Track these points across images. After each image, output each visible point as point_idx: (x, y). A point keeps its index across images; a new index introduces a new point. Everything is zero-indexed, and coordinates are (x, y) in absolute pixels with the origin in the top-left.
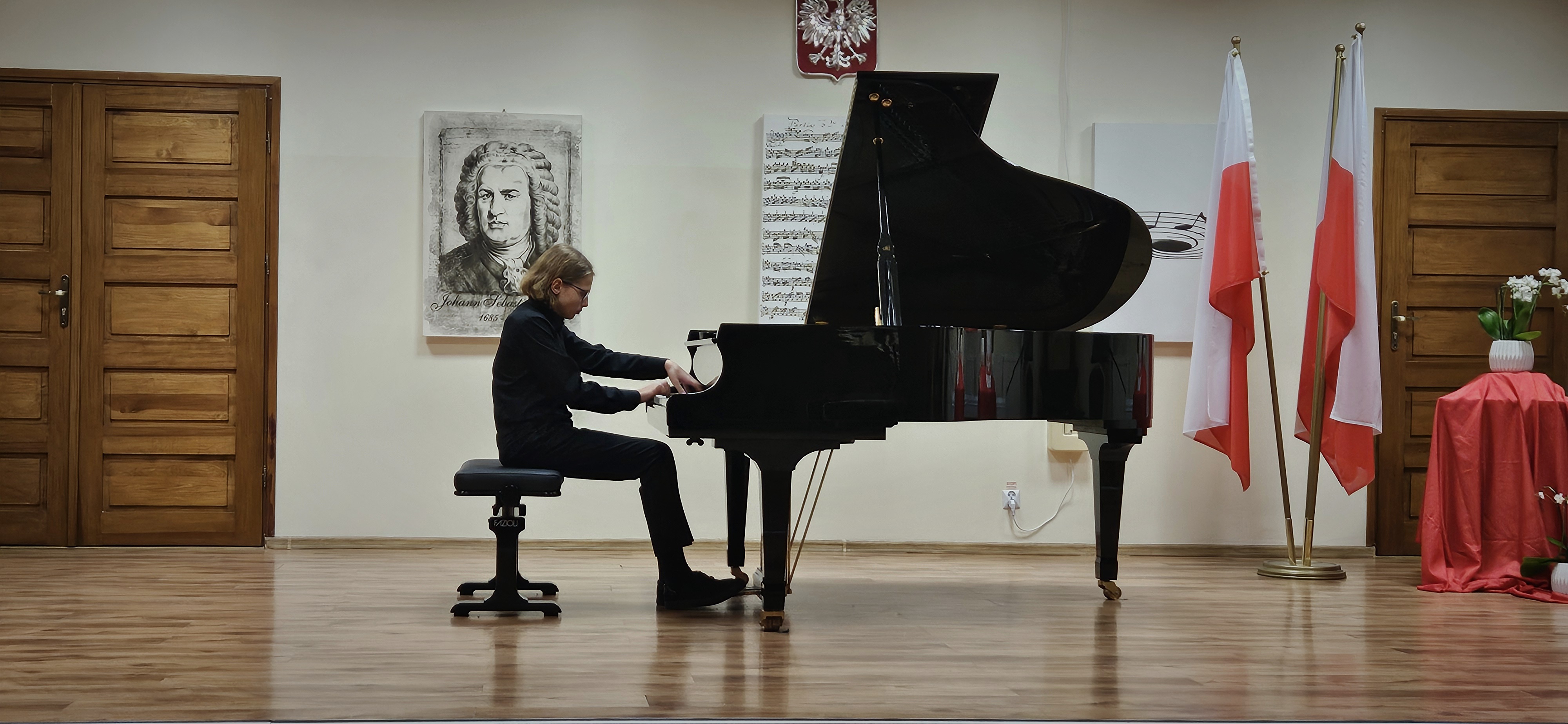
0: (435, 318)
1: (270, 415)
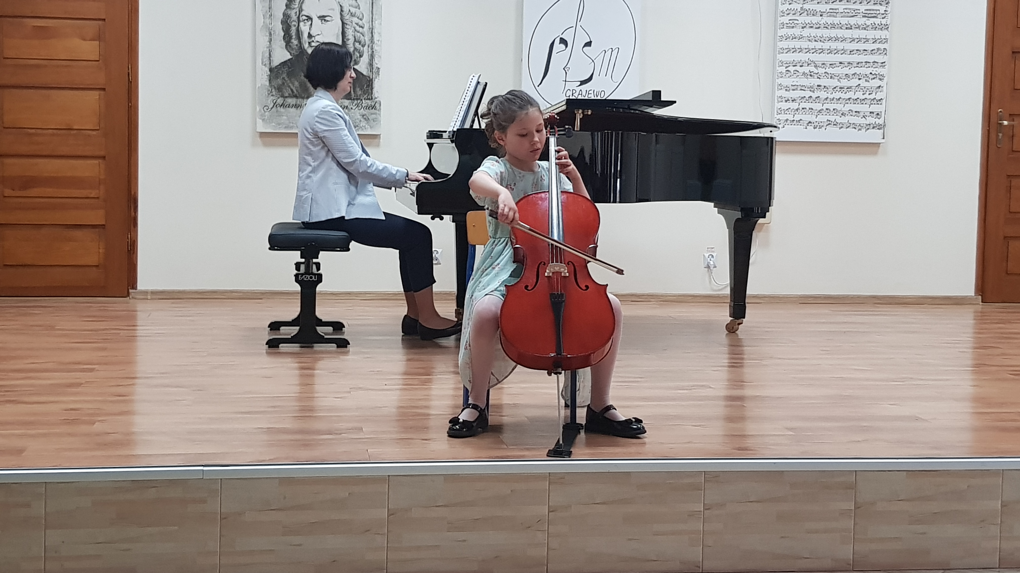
0: (266, 117)
1: (133, 193)
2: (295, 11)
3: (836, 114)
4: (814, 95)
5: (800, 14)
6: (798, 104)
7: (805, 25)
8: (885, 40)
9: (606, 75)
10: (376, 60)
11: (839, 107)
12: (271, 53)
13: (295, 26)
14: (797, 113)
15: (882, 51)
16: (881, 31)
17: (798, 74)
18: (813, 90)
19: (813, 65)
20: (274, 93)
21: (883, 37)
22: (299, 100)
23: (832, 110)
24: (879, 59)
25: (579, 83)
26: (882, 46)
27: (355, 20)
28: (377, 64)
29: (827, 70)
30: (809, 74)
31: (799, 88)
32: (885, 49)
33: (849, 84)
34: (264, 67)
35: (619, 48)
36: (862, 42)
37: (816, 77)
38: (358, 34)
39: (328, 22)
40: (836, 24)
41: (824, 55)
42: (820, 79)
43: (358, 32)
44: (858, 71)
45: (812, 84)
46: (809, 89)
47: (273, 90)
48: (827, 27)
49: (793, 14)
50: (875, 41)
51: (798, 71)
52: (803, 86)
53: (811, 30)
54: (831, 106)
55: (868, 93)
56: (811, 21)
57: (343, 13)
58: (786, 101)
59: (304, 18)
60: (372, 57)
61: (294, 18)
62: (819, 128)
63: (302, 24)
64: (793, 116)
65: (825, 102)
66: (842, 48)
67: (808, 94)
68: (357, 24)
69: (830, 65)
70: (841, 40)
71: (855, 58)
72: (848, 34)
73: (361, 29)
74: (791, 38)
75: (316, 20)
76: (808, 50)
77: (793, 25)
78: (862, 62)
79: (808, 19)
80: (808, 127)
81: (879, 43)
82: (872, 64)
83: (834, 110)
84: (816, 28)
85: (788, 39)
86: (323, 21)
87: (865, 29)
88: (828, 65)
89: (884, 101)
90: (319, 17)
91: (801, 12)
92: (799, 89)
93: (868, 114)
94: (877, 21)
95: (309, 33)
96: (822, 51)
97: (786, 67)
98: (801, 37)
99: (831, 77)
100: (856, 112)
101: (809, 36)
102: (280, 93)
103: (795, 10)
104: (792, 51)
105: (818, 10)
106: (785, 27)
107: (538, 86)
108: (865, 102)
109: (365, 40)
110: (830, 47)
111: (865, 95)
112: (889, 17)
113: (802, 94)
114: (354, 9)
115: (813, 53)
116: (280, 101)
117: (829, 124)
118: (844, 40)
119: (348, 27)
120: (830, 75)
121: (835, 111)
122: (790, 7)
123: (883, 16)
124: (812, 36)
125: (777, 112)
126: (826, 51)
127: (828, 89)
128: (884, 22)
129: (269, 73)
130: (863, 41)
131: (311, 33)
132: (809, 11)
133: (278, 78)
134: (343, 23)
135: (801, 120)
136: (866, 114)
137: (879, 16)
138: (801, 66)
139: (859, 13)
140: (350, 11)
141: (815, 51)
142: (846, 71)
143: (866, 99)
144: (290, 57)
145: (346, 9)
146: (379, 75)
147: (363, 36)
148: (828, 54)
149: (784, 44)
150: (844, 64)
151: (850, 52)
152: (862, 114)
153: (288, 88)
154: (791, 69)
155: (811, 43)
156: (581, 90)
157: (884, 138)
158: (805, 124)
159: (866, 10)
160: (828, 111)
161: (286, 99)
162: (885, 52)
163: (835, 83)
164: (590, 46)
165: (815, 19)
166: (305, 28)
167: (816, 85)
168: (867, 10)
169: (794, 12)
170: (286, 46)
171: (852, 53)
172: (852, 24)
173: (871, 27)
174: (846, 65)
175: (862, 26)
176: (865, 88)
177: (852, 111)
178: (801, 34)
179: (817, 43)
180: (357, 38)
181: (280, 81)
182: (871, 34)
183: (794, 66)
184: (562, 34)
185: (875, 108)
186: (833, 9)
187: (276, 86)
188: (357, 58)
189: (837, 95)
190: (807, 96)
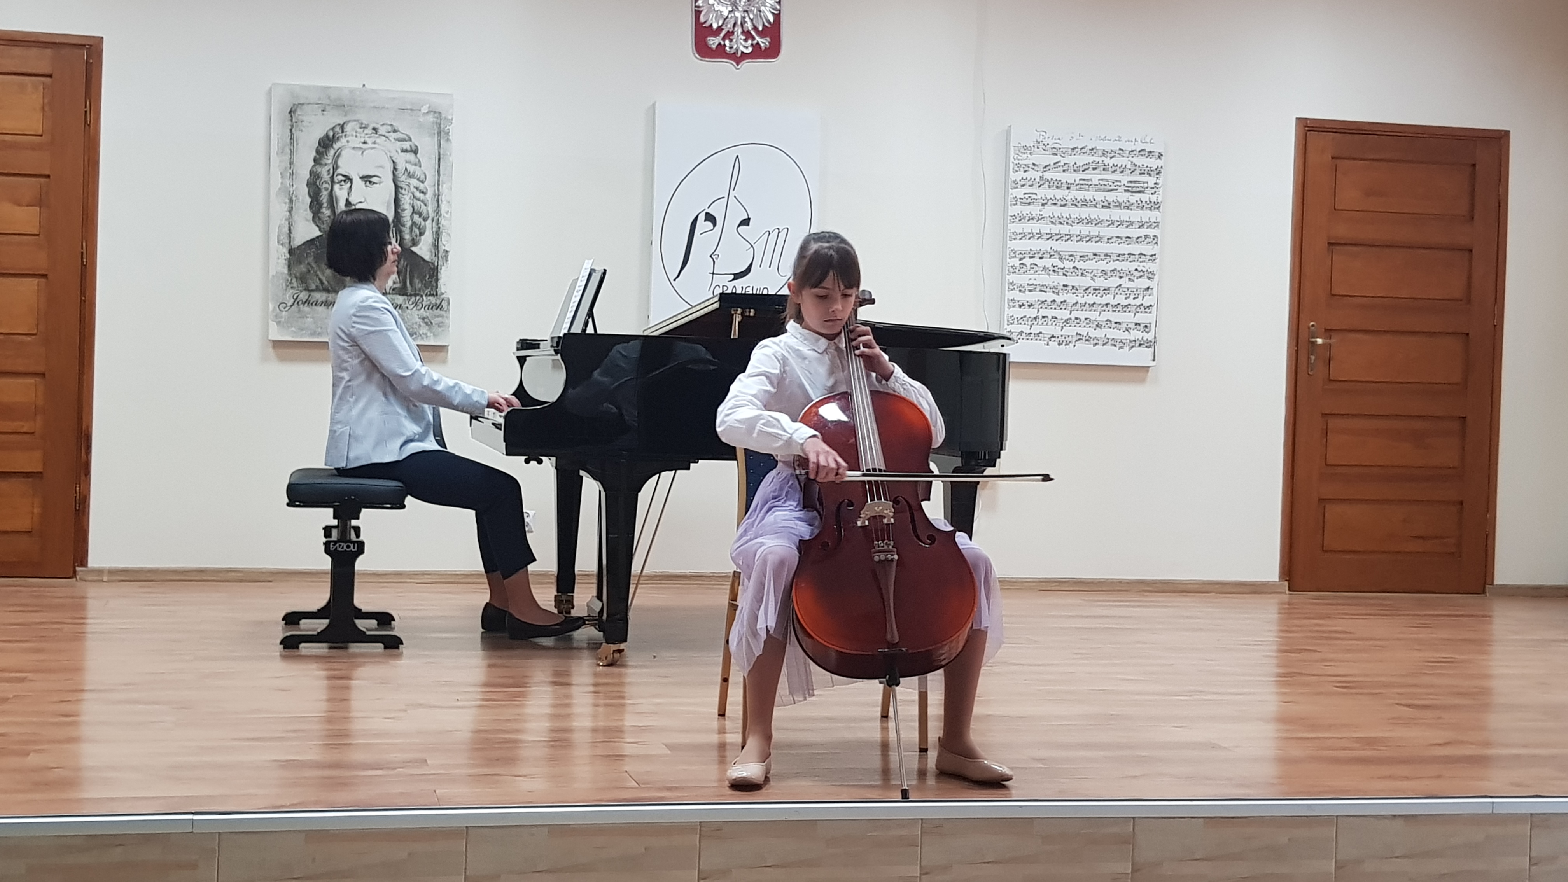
0: (283, 319)
2: (327, 168)
3: (1088, 326)
4: (1059, 299)
5: (1040, 186)
6: (1036, 310)
7: (1046, 201)
8: (1156, 224)
9: (770, 267)
10: (444, 240)
11: (1093, 315)
12: (292, 228)
13: (326, 189)
14: (1036, 323)
15: (1152, 240)
16: (1150, 212)
17: (1036, 268)
18: (1057, 291)
19: (1057, 256)
20: (295, 285)
21: (1151, 220)
22: (330, 295)
23: (1083, 319)
24: (1148, 249)
25: (732, 277)
26: (1151, 232)
27: (414, 182)
28: (444, 245)
29: (1077, 264)
30: (1052, 269)
31: (1038, 288)
32: (1155, 236)
33: (1106, 284)
34: (281, 247)
35: (788, 229)
36: (1125, 226)
37: (1061, 274)
38: (419, 203)
39: (375, 185)
40: (1088, 200)
41: (1072, 243)
42: (1066, 275)
43: (419, 199)
44: (1118, 265)
45: (1056, 284)
46: (1051, 290)
47: (294, 280)
48: (1076, 205)
49: (1030, 186)
50: (1143, 225)
51: (1036, 265)
52: (1043, 286)
53: (1054, 207)
54: (1082, 315)
55: (1132, 296)
56: (1054, 196)
57: (396, 173)
58: (1020, 306)
59: (341, 178)
60: (437, 235)
61: (326, 177)
62: (1066, 345)
63: (337, 187)
64: (1029, 327)
65: (1073, 308)
66: (1097, 234)
67: (1050, 296)
68: (417, 188)
69: (1081, 257)
70: (1094, 223)
71: (1115, 248)
72: (1105, 214)
73: (422, 195)
74: (1027, 218)
75: (357, 182)
76: (1050, 236)
77: (1029, 200)
78: (1124, 254)
79: (1051, 193)
80: (1050, 342)
81: (1147, 228)
82: (1137, 256)
83: (1086, 319)
84: (1062, 206)
85: (1023, 220)
86: (368, 183)
87: (1128, 208)
88: (1078, 258)
89: (1154, 309)
90: (362, 178)
91: (1041, 182)
92: (1038, 290)
93: (1133, 326)
94: (1145, 197)
95: (347, 200)
96: (1069, 237)
97: (1021, 259)
98: (1040, 217)
99: (1082, 274)
100: (1116, 323)
101: (1052, 216)
102: (304, 285)
103: (1033, 180)
104: (1028, 237)
105: (1064, 181)
106: (1019, 203)
107: (675, 280)
108: (1129, 309)
109: (428, 211)
110: (1080, 232)
111: (1128, 300)
112: (1161, 192)
113: (1043, 296)
114: (414, 167)
115: (1057, 240)
116: (303, 296)
117: (1080, 339)
118: (1099, 222)
119: (403, 191)
120: (1080, 271)
121: (1088, 321)
122: (1025, 175)
123: (1153, 191)
124: (1056, 216)
125: (1008, 321)
126: (1075, 238)
127: (1077, 290)
128: (1154, 198)
129: (288, 256)
130: (1126, 224)
131: (350, 199)
132: (1052, 183)
133: (301, 263)
134: (397, 188)
135: (1041, 333)
136: (1130, 326)
137: (1147, 191)
138: (1041, 258)
139: (1120, 186)
140: (406, 169)
141: (1060, 237)
142: (1102, 265)
143: (1130, 305)
144: (319, 233)
145: (401, 167)
146: (447, 261)
147: (426, 205)
148: (1077, 241)
149: (1017, 227)
150: (1100, 256)
151: (1108, 239)
152: (1124, 326)
153: (315, 278)
154: (1028, 261)
155: (1053, 226)
156: (735, 287)
157: (1154, 360)
158: (1047, 339)
159: (1128, 182)
160: (1078, 321)
161: (312, 294)
162: (1154, 241)
163: (1086, 282)
164: (748, 225)
165: (1060, 193)
166: (341, 193)
167: (1062, 284)
168: (1131, 182)
169: (1030, 183)
170: (313, 217)
171: (1110, 241)
172: (1110, 200)
173: (1136, 205)
174: (1103, 257)
175: (1123, 205)
176: (1128, 289)
177: (1110, 321)
178: (1041, 213)
179: (1062, 226)
180: (416, 208)
181: (303, 268)
182: (1136, 215)
183: (1031, 257)
184: (709, 207)
185: (1142, 318)
186: (1084, 180)
187: (298, 275)
188: (416, 236)
189: (1091, 299)
190: (1049, 300)
